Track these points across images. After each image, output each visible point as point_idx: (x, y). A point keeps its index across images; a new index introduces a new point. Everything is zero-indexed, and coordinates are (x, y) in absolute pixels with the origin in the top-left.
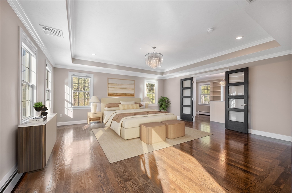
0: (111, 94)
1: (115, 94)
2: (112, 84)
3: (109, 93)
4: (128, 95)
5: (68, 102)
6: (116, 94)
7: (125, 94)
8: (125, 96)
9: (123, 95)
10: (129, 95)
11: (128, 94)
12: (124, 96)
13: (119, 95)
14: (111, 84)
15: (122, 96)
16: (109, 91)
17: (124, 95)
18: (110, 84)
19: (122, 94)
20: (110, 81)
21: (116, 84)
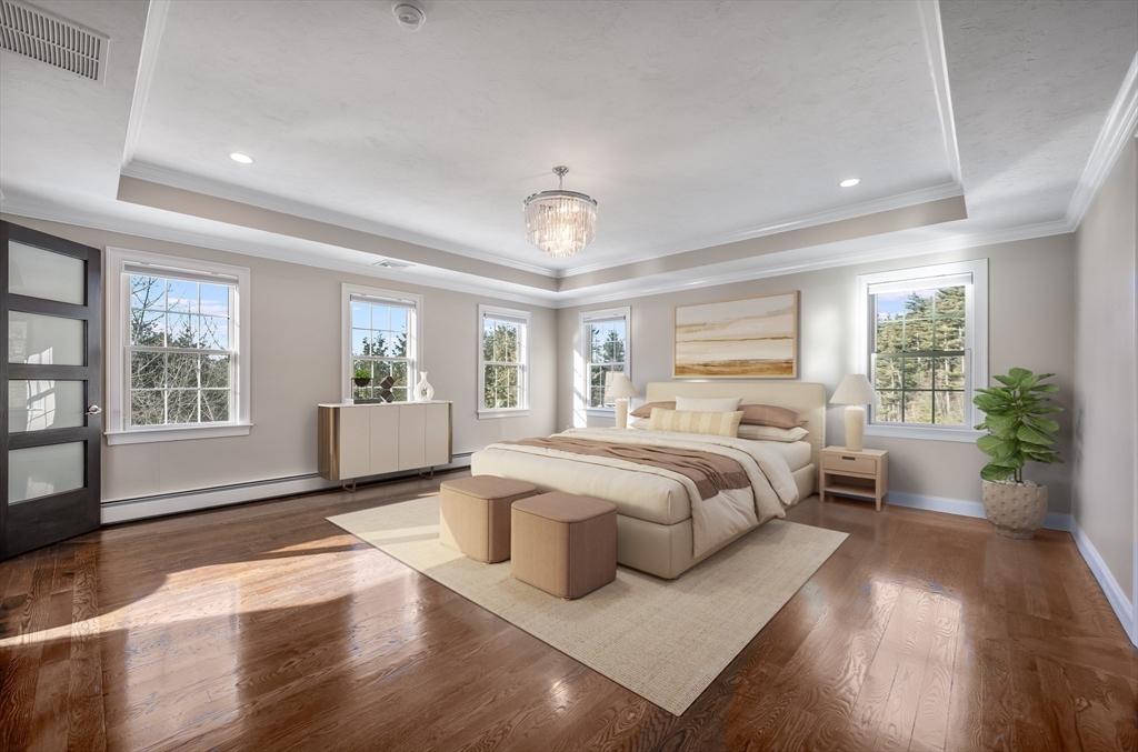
0: (684, 367)
1: (699, 365)
2: (691, 327)
3: (678, 363)
4: (759, 366)
5: (579, 395)
6: (702, 368)
7: (744, 363)
8: (743, 372)
9: (733, 369)
10: (761, 371)
11: (757, 362)
12: (737, 373)
13: (714, 369)
14: (684, 329)
15: (729, 373)
16: (677, 357)
17: (738, 369)
18: (681, 326)
19: (731, 364)
20: (684, 316)
21: (704, 324)
